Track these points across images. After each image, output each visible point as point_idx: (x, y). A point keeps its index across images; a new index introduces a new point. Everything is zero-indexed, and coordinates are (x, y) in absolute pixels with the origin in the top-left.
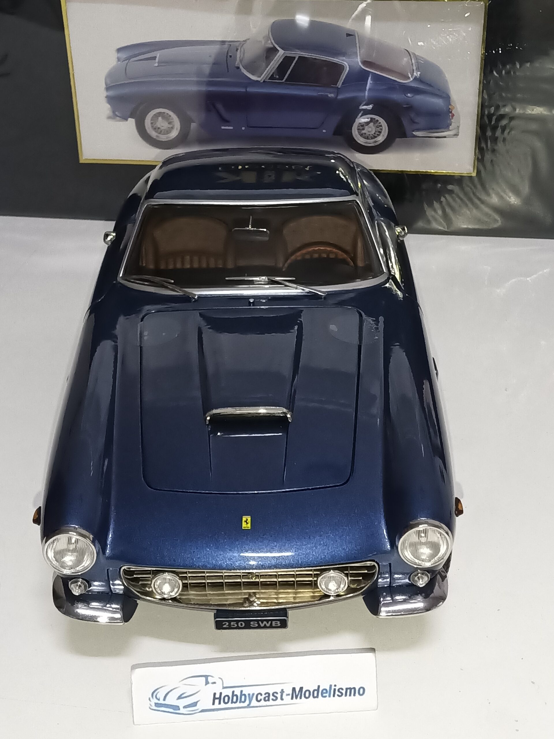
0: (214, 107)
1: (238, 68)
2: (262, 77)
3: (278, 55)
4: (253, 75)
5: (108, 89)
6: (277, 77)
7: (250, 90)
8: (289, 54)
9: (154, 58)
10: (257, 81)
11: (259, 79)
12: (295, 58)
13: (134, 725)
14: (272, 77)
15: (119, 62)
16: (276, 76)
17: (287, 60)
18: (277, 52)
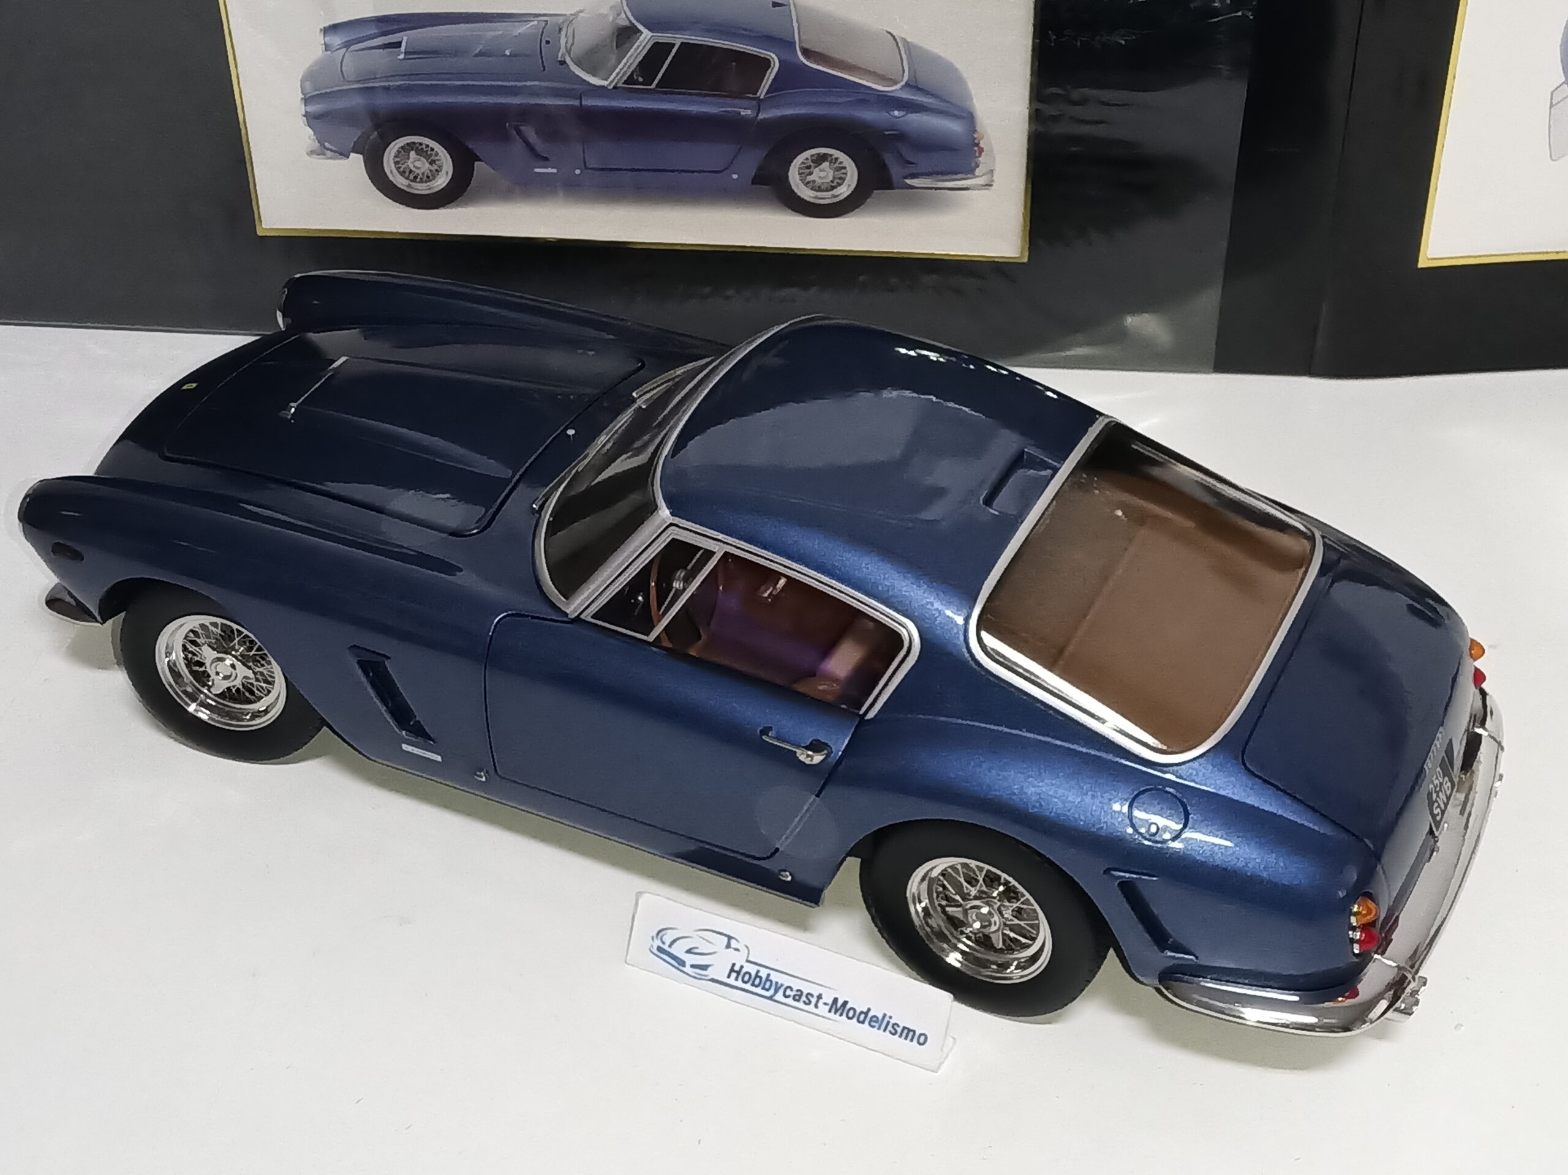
0: (519, 132)
1: (563, 63)
2: (610, 80)
3: (642, 38)
4: (594, 75)
5: (307, 100)
6: (641, 79)
7: (588, 102)
8: (664, 37)
9: (398, 45)
10: (603, 87)
11: (605, 83)
12: (674, 44)
13: (626, 965)
14: (630, 80)
15: (329, 52)
16: (637, 76)
17: (658, 51)
18: (638, 34)
